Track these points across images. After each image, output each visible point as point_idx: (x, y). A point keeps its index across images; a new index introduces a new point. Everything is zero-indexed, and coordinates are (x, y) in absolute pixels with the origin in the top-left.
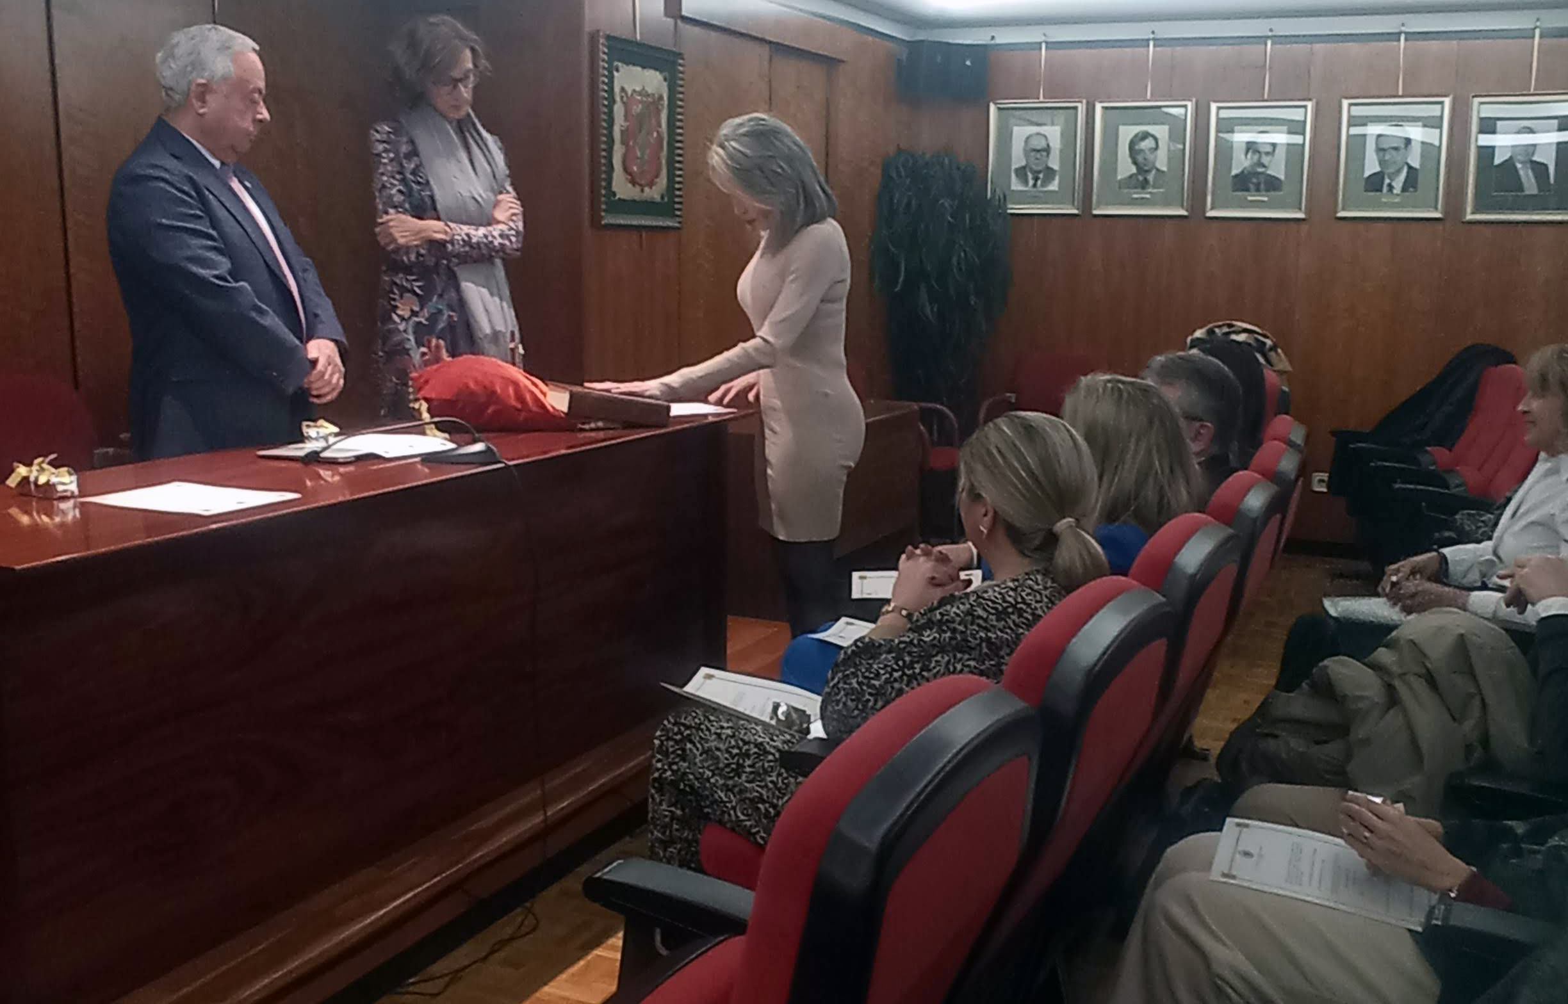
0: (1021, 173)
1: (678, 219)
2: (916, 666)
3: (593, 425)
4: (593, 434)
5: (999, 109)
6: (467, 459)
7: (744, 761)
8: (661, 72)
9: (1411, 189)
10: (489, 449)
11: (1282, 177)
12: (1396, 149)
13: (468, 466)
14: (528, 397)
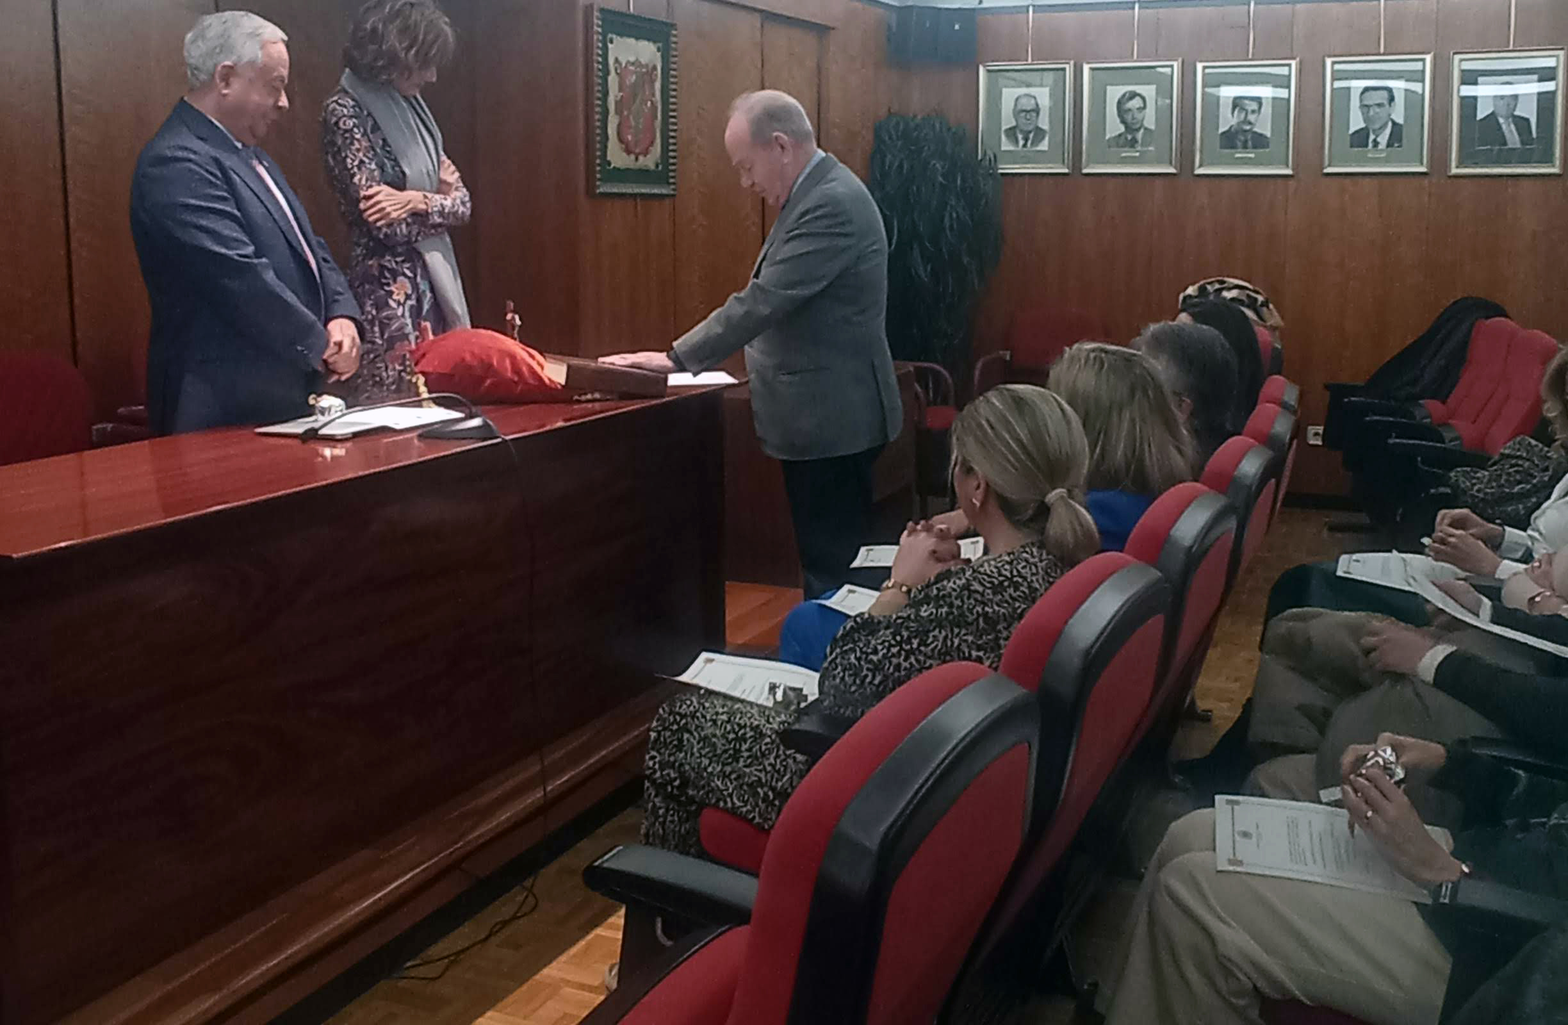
0: (1011, 133)
1: (673, 187)
2: (913, 640)
3: (589, 396)
4: (590, 405)
5: (989, 71)
6: (465, 435)
7: (740, 745)
8: (655, 42)
9: (1396, 145)
10: (485, 425)
11: (1268, 134)
12: (1379, 105)
13: (464, 442)
14: (524, 369)
